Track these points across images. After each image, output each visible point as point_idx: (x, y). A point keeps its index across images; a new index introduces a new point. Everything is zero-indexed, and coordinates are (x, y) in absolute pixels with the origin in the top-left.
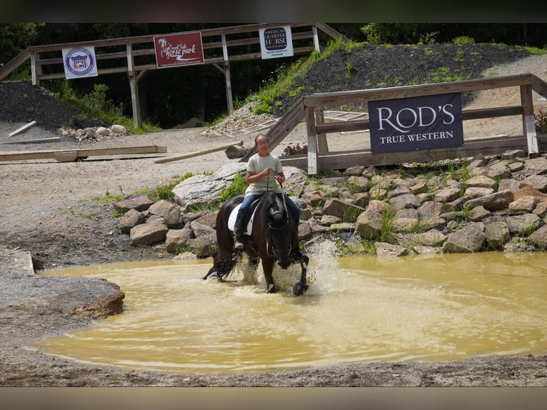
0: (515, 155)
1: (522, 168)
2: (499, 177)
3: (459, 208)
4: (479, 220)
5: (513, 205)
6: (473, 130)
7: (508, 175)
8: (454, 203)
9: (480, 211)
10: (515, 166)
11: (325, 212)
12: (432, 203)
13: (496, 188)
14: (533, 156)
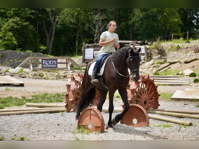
0: (66, 70)
1: (68, 72)
2: (64, 73)
3: (59, 77)
4: (62, 78)
5: (68, 77)
6: (59, 66)
7: (66, 73)
8: (58, 76)
9: (62, 77)
10: (67, 71)
11: (38, 76)
12: (54, 76)
13: (64, 74)
14: (69, 70)
